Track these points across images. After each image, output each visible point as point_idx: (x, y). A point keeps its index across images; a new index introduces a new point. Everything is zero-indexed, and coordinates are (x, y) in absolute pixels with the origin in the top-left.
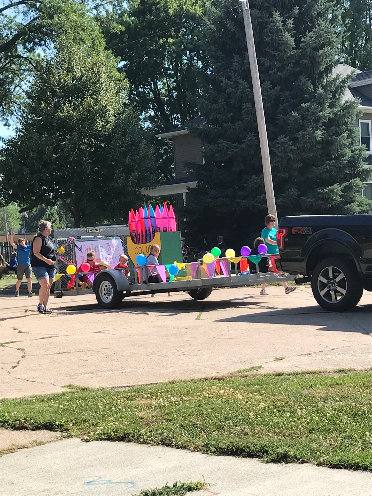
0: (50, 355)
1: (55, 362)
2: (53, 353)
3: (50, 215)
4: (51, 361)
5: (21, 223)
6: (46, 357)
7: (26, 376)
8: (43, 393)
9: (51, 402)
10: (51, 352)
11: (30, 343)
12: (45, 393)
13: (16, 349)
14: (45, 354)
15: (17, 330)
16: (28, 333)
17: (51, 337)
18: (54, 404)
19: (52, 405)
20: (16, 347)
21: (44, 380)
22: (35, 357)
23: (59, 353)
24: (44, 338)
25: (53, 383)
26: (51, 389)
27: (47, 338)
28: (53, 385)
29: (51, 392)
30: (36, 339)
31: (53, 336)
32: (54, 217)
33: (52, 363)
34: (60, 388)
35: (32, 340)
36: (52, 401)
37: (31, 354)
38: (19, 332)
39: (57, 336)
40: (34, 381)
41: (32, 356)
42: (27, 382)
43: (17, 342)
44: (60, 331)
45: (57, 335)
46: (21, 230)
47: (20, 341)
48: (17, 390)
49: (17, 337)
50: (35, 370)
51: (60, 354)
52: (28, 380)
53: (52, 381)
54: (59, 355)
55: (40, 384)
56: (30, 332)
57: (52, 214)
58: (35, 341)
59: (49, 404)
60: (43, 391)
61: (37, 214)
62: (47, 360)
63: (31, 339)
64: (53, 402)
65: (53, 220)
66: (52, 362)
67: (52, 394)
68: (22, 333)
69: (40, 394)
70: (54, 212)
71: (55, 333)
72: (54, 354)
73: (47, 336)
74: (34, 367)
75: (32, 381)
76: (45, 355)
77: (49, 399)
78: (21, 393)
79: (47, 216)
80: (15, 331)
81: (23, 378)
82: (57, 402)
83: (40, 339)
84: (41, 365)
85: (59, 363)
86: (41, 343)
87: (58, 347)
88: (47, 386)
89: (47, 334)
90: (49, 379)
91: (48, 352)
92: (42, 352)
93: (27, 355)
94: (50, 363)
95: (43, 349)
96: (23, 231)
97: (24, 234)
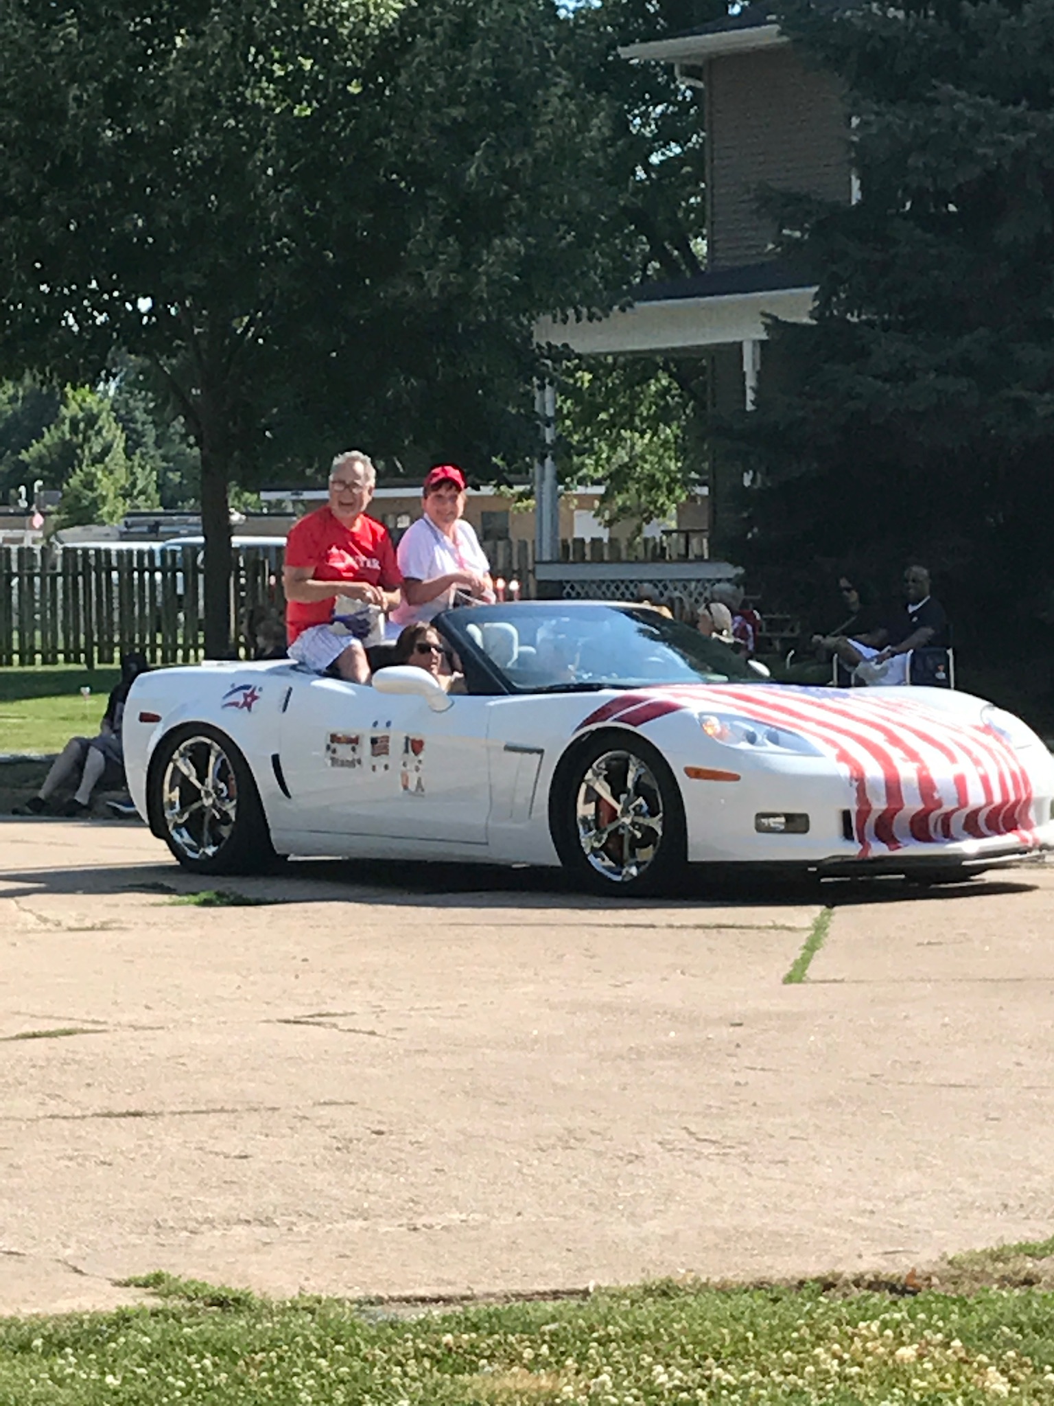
0: (63, 1123)
1: (86, 1158)
2: (78, 1113)
3: (82, 425)
4: (70, 1152)
6: (42, 1132)
8: (26, 1311)
9: (65, 1357)
10: (66, 1109)
12: (35, 1311)
14: (41, 1114)
17: (68, 1033)
18: (78, 1366)
19: (70, 1370)
21: (29, 1243)
23: (109, 1115)
24: (35, 1036)
25: (71, 1262)
26: (65, 1291)
27: (49, 1035)
28: (76, 1271)
29: (63, 1306)
31: (80, 1026)
32: (99, 433)
33: (70, 1164)
34: (108, 1286)
36: (69, 1350)
39: (99, 1027)
44: (115, 1003)
45: (97, 1022)
51: (112, 1121)
53: (68, 1252)
54: (104, 1124)
57: (92, 419)
59: (56, 1369)
60: (25, 1301)
61: (15, 414)
62: (45, 1145)
64: (72, 1360)
65: (97, 449)
66: (71, 1159)
67: (69, 1318)
69: (8, 1312)
70: (100, 413)
71: (88, 1012)
72: (84, 1117)
73: (51, 1026)
76: (38, 1119)
77: (55, 1340)
79: (66, 427)
82: (93, 1356)
83: (17, 1037)
84: (19, 1168)
85: (104, 1163)
86: (19, 1061)
87: (100, 1084)
88: (44, 1277)
89: (50, 1017)
90: (54, 1239)
91: (53, 1106)
92: (26, 1105)
94: (64, 1162)
95: (31, 1091)
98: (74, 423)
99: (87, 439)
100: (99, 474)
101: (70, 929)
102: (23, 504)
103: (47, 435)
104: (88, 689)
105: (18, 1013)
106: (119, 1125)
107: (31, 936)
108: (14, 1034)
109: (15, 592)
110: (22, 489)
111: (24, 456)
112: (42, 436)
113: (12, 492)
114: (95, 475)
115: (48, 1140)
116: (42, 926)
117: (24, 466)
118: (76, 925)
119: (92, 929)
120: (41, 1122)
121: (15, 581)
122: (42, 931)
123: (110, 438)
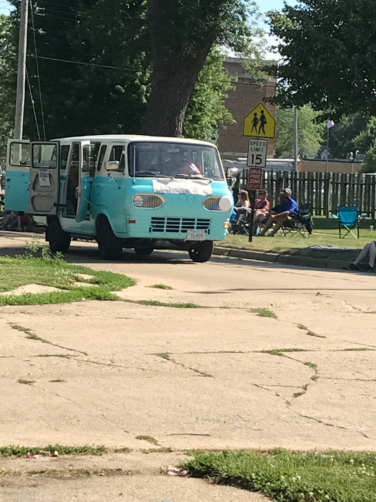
0: (361, 382)
1: (369, 395)
2: (367, 379)
3: (374, 131)
4: (363, 393)
5: (322, 140)
6: (354, 385)
7: (317, 414)
8: (347, 449)
9: (362, 467)
10: (362, 377)
11: (326, 356)
12: (350, 449)
13: (302, 362)
14: (353, 378)
15: (306, 329)
16: (324, 337)
17: (364, 350)
18: (366, 470)
19: (364, 472)
20: (301, 360)
21: (348, 424)
22: (335, 381)
24: (351, 350)
25: (363, 433)
26: (361, 443)
27: (356, 350)
28: (365, 436)
29: (361, 448)
30: (338, 350)
31: (368, 347)
33: (363, 397)
35: (330, 351)
36: (363, 465)
37: (327, 376)
38: (309, 334)
40: (331, 425)
41: (330, 379)
42: (319, 424)
43: (305, 351)
45: (374, 347)
46: (320, 153)
47: (310, 350)
48: (301, 436)
49: (305, 343)
50: (334, 405)
52: (320, 422)
53: (362, 429)
55: (341, 432)
56: (327, 336)
58: (335, 354)
59: (359, 471)
60: (347, 446)
61: (351, 126)
62: (355, 390)
63: (329, 348)
64: (365, 468)
66: (363, 395)
67: (362, 453)
68: (313, 335)
69: (340, 449)
71: (371, 343)
72: (369, 380)
73: (358, 347)
74: (331, 398)
75: (328, 425)
76: (352, 380)
77: (358, 460)
78: (308, 442)
79: (369, 131)
80: (301, 330)
81: (312, 416)
82: (372, 468)
83: (345, 350)
84: (345, 397)
86: (345, 358)
88: (353, 437)
89: (357, 344)
90: (357, 424)
91: (357, 376)
92: (347, 374)
93: (321, 375)
94: (361, 396)
95: (349, 369)
96: (324, 155)
97: (325, 161)
98: (372, 129)
99: (375, 136)
101: (364, 312)
102: (351, 158)
103: (361, 134)
104: (372, 226)
105: (345, 341)
107: (350, 314)
108: (344, 349)
109: (347, 190)
110: (352, 153)
111: (353, 141)
112: (359, 134)
113: (348, 154)
115: (356, 388)
116: (354, 311)
117: (353, 145)
118: (367, 311)
119: (372, 313)
120: (354, 381)
121: (348, 186)
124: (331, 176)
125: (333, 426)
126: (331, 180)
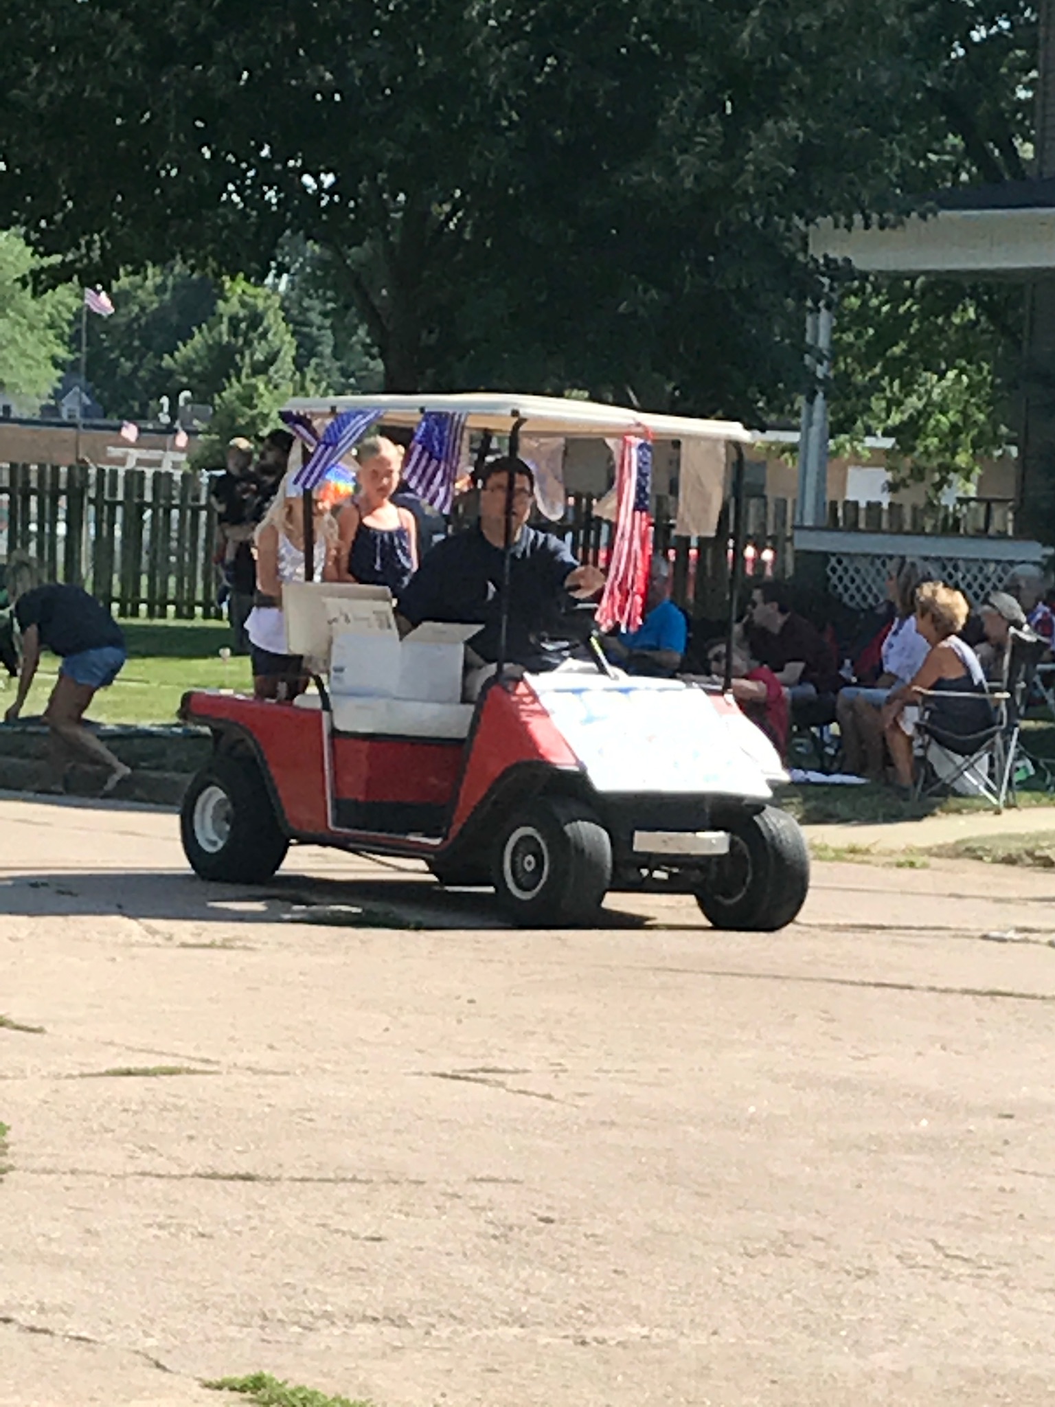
0: (159, 1184)
1: (180, 1227)
2: (176, 1171)
3: (243, 326)
4: (161, 1219)
5: (62, 352)
6: (131, 1192)
10: (161, 1165)
11: (41, 1095)
14: (129, 1169)
16: (40, 1031)
17: (171, 1072)
21: (104, 1327)
22: (68, 1180)
23: (214, 1176)
24: (129, 1073)
25: (153, 1355)
26: (142, 1390)
27: (145, 1073)
28: (158, 1365)
30: (82, 1075)
31: (186, 1064)
32: (264, 336)
33: (163, 1234)
34: (196, 1388)
35: (57, 1077)
37: (43, 1162)
39: (210, 1068)
40: (45, 1331)
41: (50, 1172)
44: (232, 1039)
45: (207, 1061)
46: (58, 395)
50: (59, 1263)
51: (217, 1184)
53: (151, 1342)
54: (207, 1187)
55: (79, 1351)
56: (48, 1027)
57: (255, 319)
58: (72, 1086)
61: (162, 308)
62: (133, 1209)
63: (53, 1068)
65: (259, 356)
66: (161, 1227)
70: (267, 309)
71: (197, 1048)
72: (183, 1176)
73: (152, 1063)
74: (51, 1240)
75: (33, 1330)
76: (123, 1177)
79: (224, 327)
83: (107, 1073)
84: (97, 1234)
85: (203, 1235)
86: (108, 1102)
87: (206, 1138)
88: (118, 1370)
89: (151, 1051)
90: (133, 1326)
91: (146, 1161)
92: (111, 1158)
93: (19, 1163)
94: (155, 1231)
95: (118, 1141)
96: (71, 406)
97: (74, 425)
98: (234, 321)
99: (248, 343)
100: (261, 387)
101: (184, 945)
102: (165, 419)
103: (198, 337)
104: (228, 651)
105: (111, 1043)
106: (225, 1190)
107: (135, 950)
108: (103, 1070)
109: (147, 526)
110: (165, 400)
111: (167, 361)
112: (192, 336)
113: (153, 403)
114: (255, 388)
115: (136, 1202)
116: (150, 939)
117: (170, 373)
118: (192, 941)
119: (211, 946)
120: (129, 1181)
121: (148, 514)
122: (150, 945)
123: (278, 343)
124: (92, 480)
125: (51, 1333)
126: (92, 493)
